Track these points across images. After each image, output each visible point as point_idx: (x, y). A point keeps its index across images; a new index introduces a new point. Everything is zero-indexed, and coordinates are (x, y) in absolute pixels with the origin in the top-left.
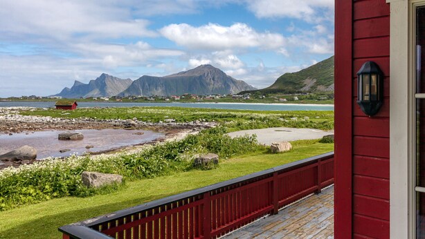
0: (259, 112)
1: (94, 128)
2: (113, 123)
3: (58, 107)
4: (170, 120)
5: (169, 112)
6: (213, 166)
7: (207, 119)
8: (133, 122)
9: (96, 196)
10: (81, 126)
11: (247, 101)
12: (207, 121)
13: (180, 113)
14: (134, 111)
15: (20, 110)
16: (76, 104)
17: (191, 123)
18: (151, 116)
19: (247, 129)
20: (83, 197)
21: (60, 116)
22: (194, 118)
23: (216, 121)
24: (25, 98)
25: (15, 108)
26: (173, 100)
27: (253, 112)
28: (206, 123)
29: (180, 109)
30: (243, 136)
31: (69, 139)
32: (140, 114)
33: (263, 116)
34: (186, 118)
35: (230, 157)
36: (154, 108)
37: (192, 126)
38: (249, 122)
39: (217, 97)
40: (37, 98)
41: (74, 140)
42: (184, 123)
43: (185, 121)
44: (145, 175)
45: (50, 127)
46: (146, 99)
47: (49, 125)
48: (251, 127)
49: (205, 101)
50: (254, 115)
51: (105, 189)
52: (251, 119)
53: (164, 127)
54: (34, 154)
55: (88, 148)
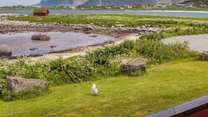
0: (198, 19)
1: (60, 31)
2: (75, 27)
3: (35, 14)
4: (121, 25)
5: (120, 18)
6: (140, 73)
7: (152, 24)
8: (90, 26)
9: (17, 101)
10: (50, 29)
11: (190, 9)
12: (151, 26)
13: (129, 19)
14: (92, 18)
15: (8, 16)
16: (48, 12)
17: (138, 28)
18: (105, 22)
19: (184, 34)
20: (6, 101)
21: (35, 21)
22: (140, 24)
23: (160, 26)
24: (15, 7)
25: (5, 14)
26: (127, 8)
27: (193, 19)
28: (151, 29)
29: (129, 16)
30: (175, 43)
31: (39, 39)
32: (97, 20)
33: (201, 22)
34: (133, 23)
35: (160, 63)
36: (108, 15)
37: (139, 31)
38: (187, 28)
39: (164, 6)
40: (23, 7)
41: (43, 40)
42: (132, 28)
43: (133, 26)
44: (72, 80)
45: (27, 30)
46: (105, 8)
47: (27, 28)
48: (188, 33)
49: (153, 9)
50: (193, 21)
51: (26, 95)
52: (191, 25)
53: (116, 31)
54: (9, 51)
55: (52, 47)
